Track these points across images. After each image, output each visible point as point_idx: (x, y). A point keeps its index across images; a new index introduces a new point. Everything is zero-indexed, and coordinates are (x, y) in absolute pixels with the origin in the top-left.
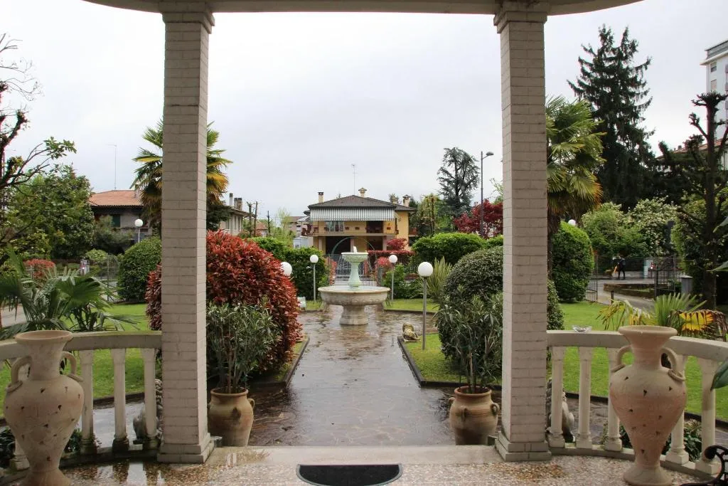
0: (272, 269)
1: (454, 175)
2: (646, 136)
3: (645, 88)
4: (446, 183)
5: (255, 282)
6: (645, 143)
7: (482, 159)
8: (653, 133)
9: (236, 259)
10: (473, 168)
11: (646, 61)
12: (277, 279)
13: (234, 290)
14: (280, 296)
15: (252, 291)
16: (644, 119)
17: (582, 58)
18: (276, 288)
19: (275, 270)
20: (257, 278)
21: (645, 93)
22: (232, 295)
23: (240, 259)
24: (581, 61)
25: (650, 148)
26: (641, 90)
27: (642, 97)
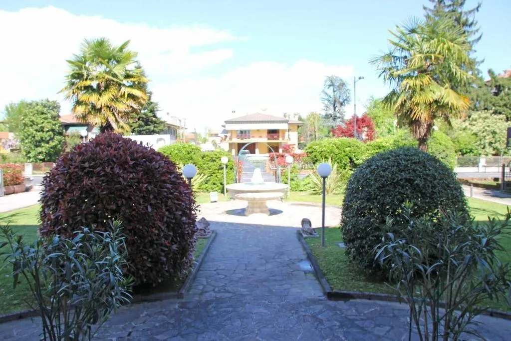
0: (168, 173)
1: (332, 96)
2: (478, 64)
3: (477, 27)
4: (326, 102)
5: (146, 188)
6: (478, 70)
7: (355, 83)
8: (483, 61)
9: (126, 162)
10: (347, 90)
11: (477, 6)
12: (173, 183)
13: (121, 197)
14: (176, 202)
15: (144, 197)
16: (475, 51)
17: (426, 6)
18: (172, 194)
19: (171, 173)
20: (150, 183)
21: (477, 31)
22: (119, 202)
23: (131, 163)
24: (425, 8)
25: (482, 73)
26: (473, 28)
27: (474, 33)
